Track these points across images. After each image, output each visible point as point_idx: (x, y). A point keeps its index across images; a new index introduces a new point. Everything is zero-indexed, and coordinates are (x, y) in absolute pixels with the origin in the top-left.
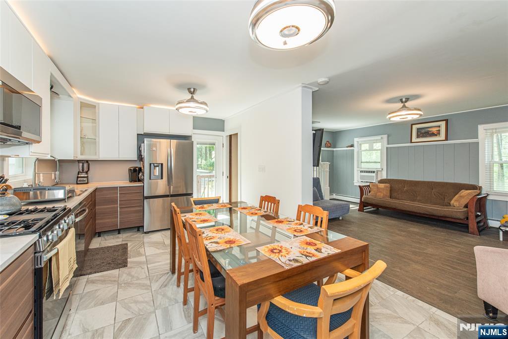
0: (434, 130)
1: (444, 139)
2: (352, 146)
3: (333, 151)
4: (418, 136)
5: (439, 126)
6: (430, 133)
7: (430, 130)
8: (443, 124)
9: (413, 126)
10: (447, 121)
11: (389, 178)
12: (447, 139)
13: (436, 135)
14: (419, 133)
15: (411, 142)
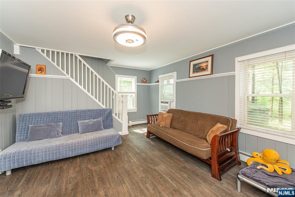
0: (204, 65)
1: (210, 73)
2: (158, 82)
3: (149, 86)
4: (194, 72)
5: (207, 62)
6: (201, 68)
7: (201, 65)
8: (210, 59)
9: (191, 62)
10: (212, 56)
11: (177, 109)
12: (212, 73)
13: (205, 70)
14: (194, 69)
15: (189, 77)
